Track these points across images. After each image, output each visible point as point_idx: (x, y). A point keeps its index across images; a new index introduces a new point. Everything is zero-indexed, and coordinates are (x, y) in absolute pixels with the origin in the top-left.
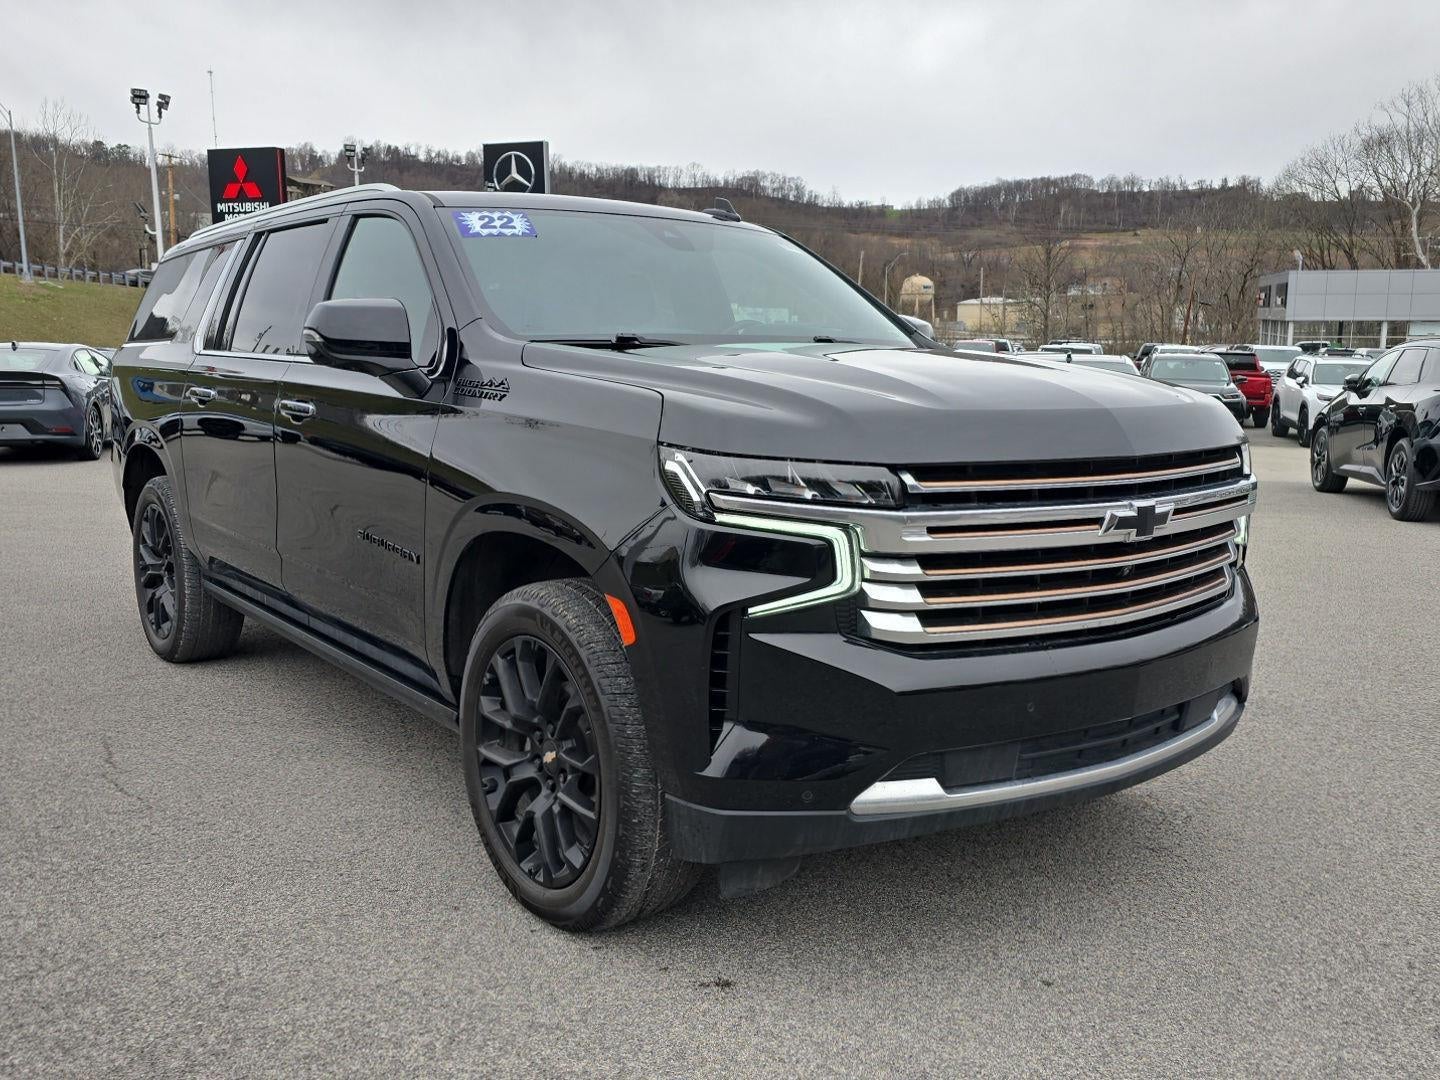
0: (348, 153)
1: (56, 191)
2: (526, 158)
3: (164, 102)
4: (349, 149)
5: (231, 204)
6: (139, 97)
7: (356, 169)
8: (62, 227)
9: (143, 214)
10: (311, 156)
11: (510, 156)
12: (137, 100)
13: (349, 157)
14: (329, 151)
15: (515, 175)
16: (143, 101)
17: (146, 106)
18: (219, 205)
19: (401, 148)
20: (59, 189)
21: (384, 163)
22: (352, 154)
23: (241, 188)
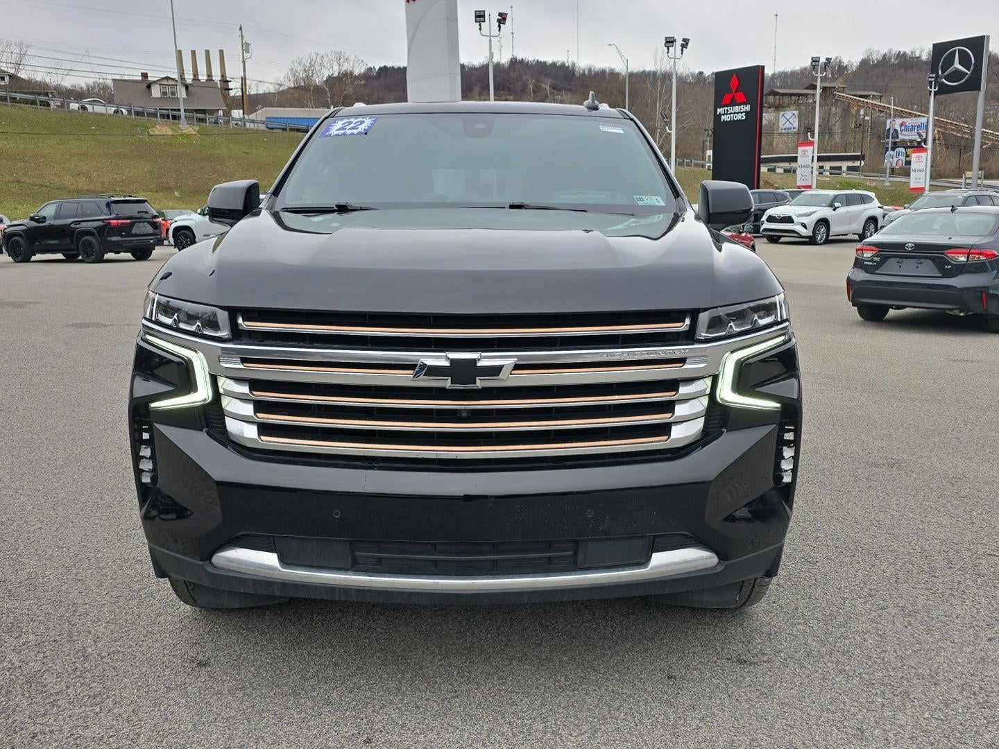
0: (814, 64)
1: (658, 108)
2: (967, 50)
3: (685, 43)
4: (815, 61)
5: (726, 108)
6: (670, 42)
7: (819, 75)
8: (659, 130)
9: (665, 120)
10: (839, 66)
11: (955, 51)
12: (668, 45)
13: (814, 66)
14: (852, 60)
15: (957, 65)
16: (671, 44)
17: (673, 48)
18: (718, 109)
19: (908, 52)
20: (660, 106)
21: (894, 65)
22: (817, 63)
23: (734, 96)
